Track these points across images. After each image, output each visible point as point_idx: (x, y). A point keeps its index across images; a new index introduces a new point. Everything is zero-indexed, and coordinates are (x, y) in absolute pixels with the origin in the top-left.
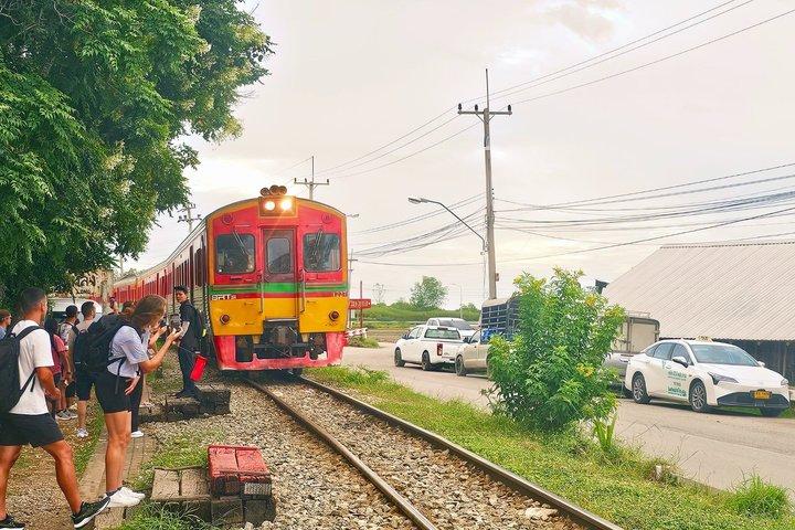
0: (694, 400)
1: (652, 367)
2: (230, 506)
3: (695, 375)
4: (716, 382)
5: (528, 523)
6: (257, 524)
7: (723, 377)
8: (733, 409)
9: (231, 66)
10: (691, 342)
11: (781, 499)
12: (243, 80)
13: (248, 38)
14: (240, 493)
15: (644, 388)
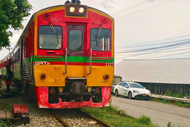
0: (129, 96)
1: (120, 88)
2: (18, 120)
3: (129, 90)
4: (134, 92)
5: (91, 125)
6: (25, 125)
7: (136, 91)
8: (138, 99)
9: (22, 12)
10: (129, 82)
11: (149, 120)
12: (25, 16)
13: (26, 6)
14: (21, 117)
15: (118, 93)
